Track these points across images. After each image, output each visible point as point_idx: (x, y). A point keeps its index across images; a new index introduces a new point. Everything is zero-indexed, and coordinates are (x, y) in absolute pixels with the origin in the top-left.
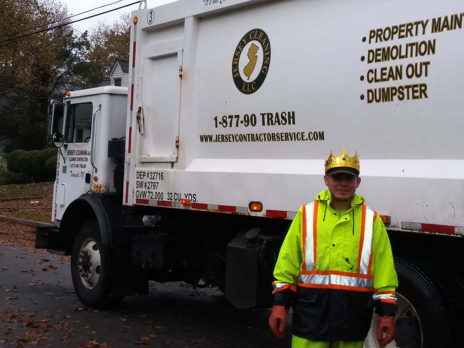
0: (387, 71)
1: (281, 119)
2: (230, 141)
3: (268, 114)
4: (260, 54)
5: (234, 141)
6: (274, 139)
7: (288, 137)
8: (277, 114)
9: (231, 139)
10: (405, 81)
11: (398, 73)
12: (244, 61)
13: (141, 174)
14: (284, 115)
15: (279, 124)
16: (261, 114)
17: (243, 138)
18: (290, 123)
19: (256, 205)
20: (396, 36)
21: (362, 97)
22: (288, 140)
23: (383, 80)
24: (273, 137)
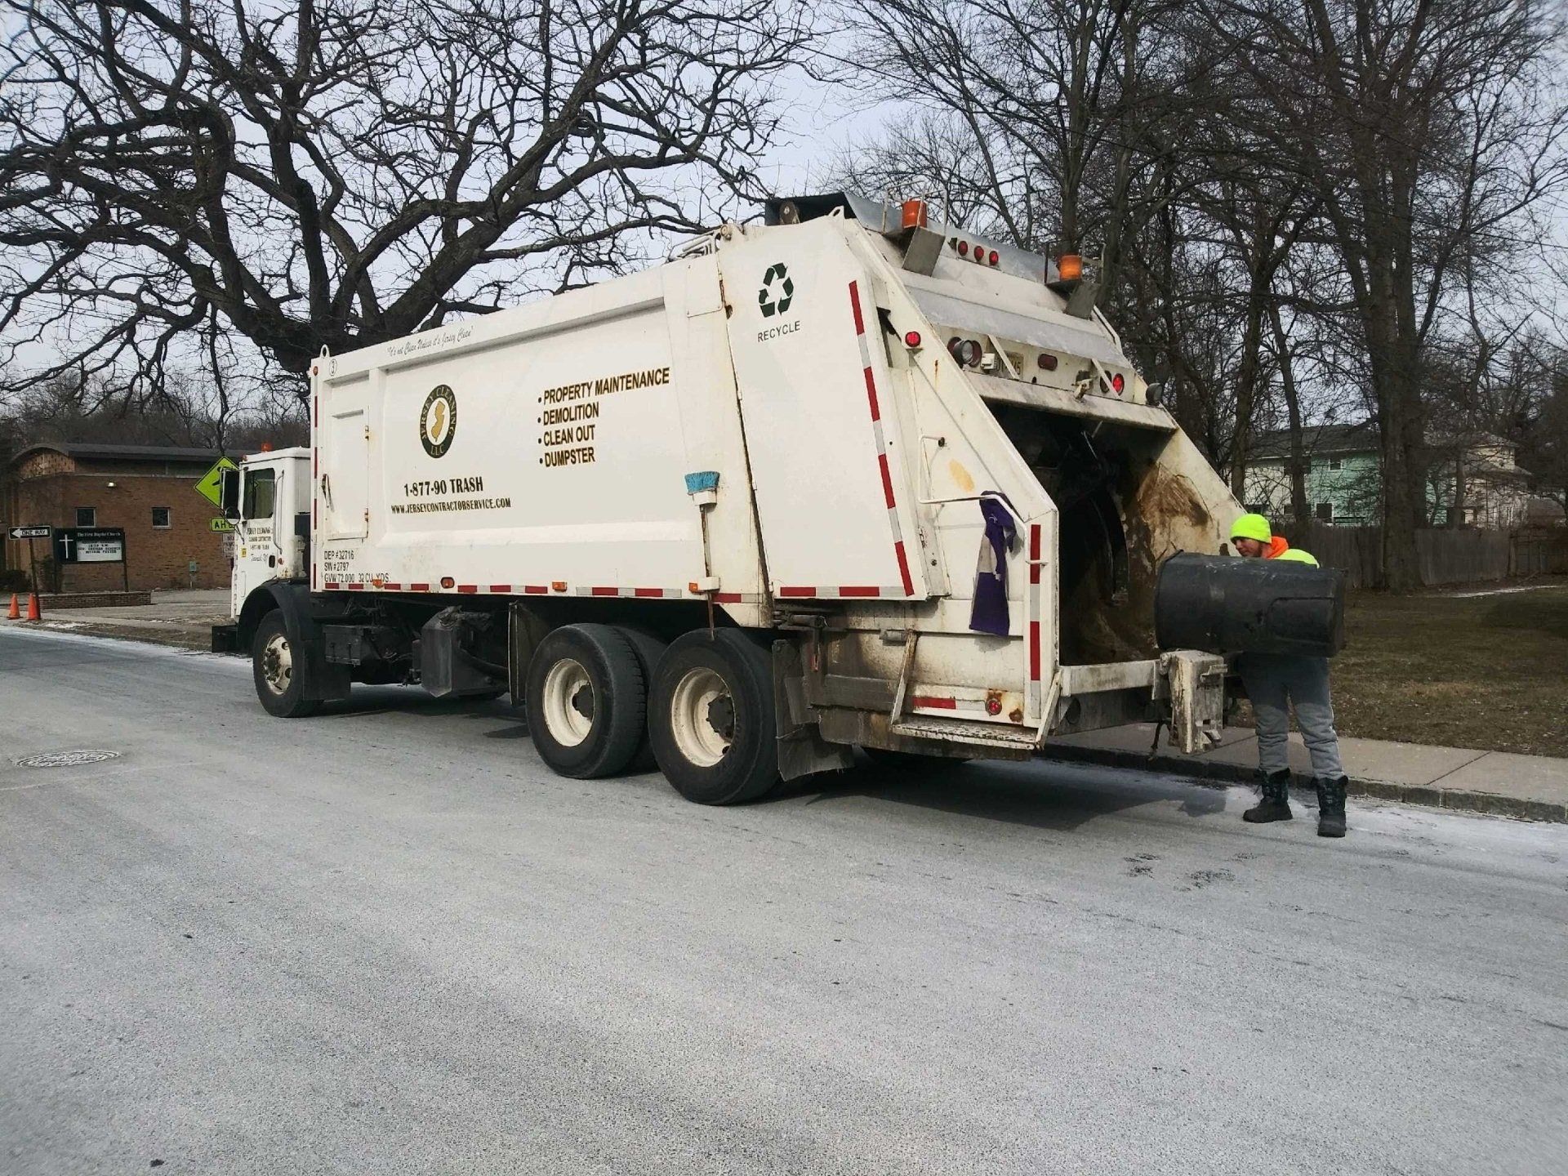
0: (560, 434)
1: (470, 485)
2: (421, 511)
3: (458, 480)
4: (447, 412)
5: (425, 511)
6: (465, 508)
7: (477, 504)
8: (466, 480)
9: (423, 509)
10: (575, 445)
11: (568, 437)
12: (431, 422)
13: (329, 554)
14: (472, 480)
15: (468, 491)
16: (451, 480)
17: (435, 507)
18: (478, 490)
19: (447, 581)
20: (567, 397)
21: (541, 461)
22: (478, 508)
23: (558, 443)
24: (463, 505)
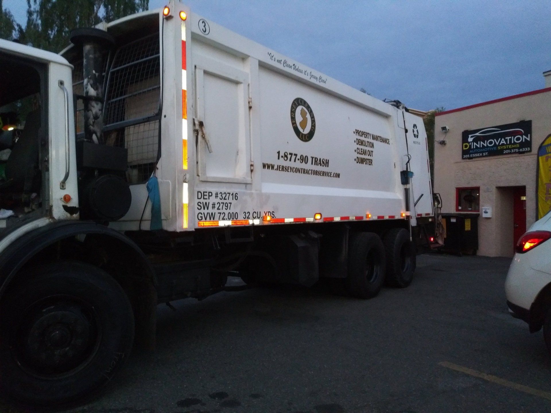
0: (363, 151)
1: (322, 163)
2: (288, 171)
3: (315, 158)
5: (291, 171)
6: (316, 174)
8: (320, 159)
9: (289, 170)
10: (367, 157)
14: (324, 160)
15: (321, 165)
16: (311, 157)
17: (297, 170)
18: (326, 166)
20: (363, 136)
22: (324, 176)
23: (361, 154)
24: (316, 173)
